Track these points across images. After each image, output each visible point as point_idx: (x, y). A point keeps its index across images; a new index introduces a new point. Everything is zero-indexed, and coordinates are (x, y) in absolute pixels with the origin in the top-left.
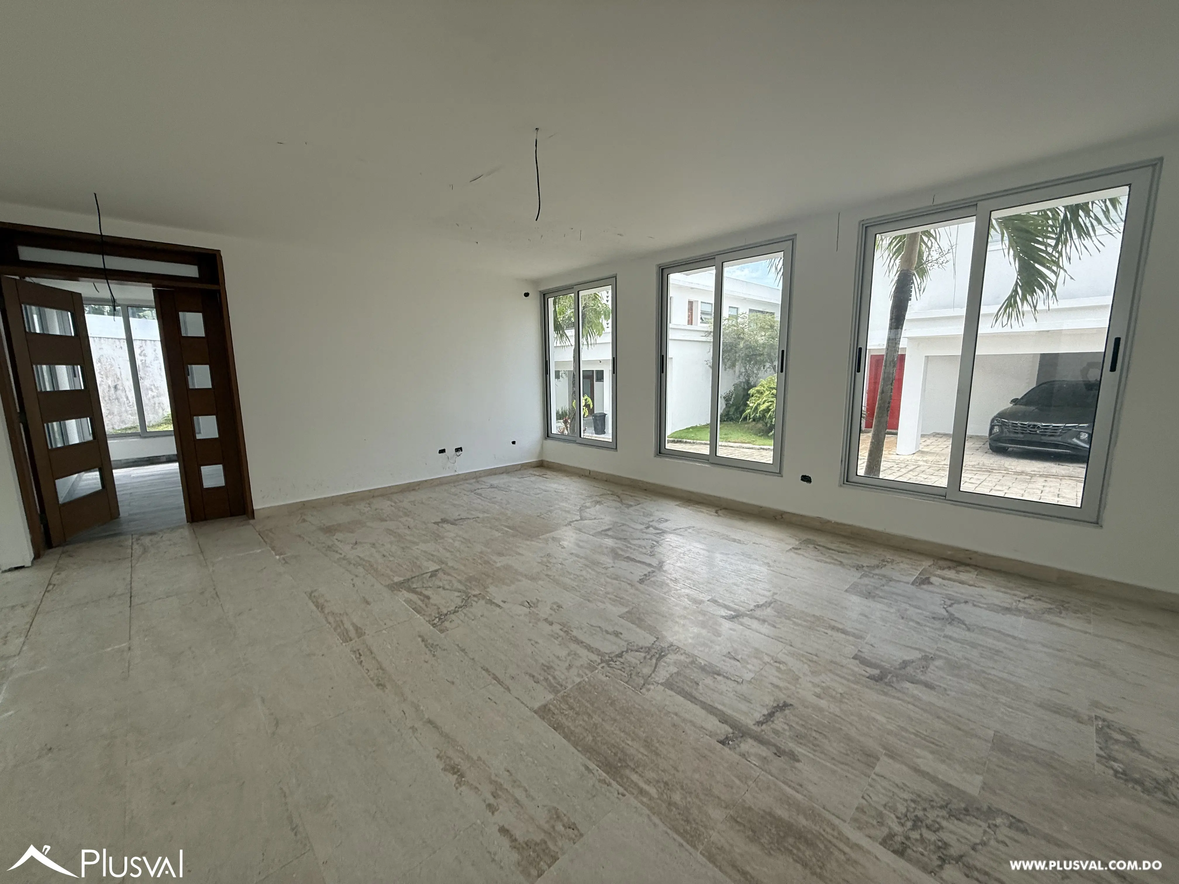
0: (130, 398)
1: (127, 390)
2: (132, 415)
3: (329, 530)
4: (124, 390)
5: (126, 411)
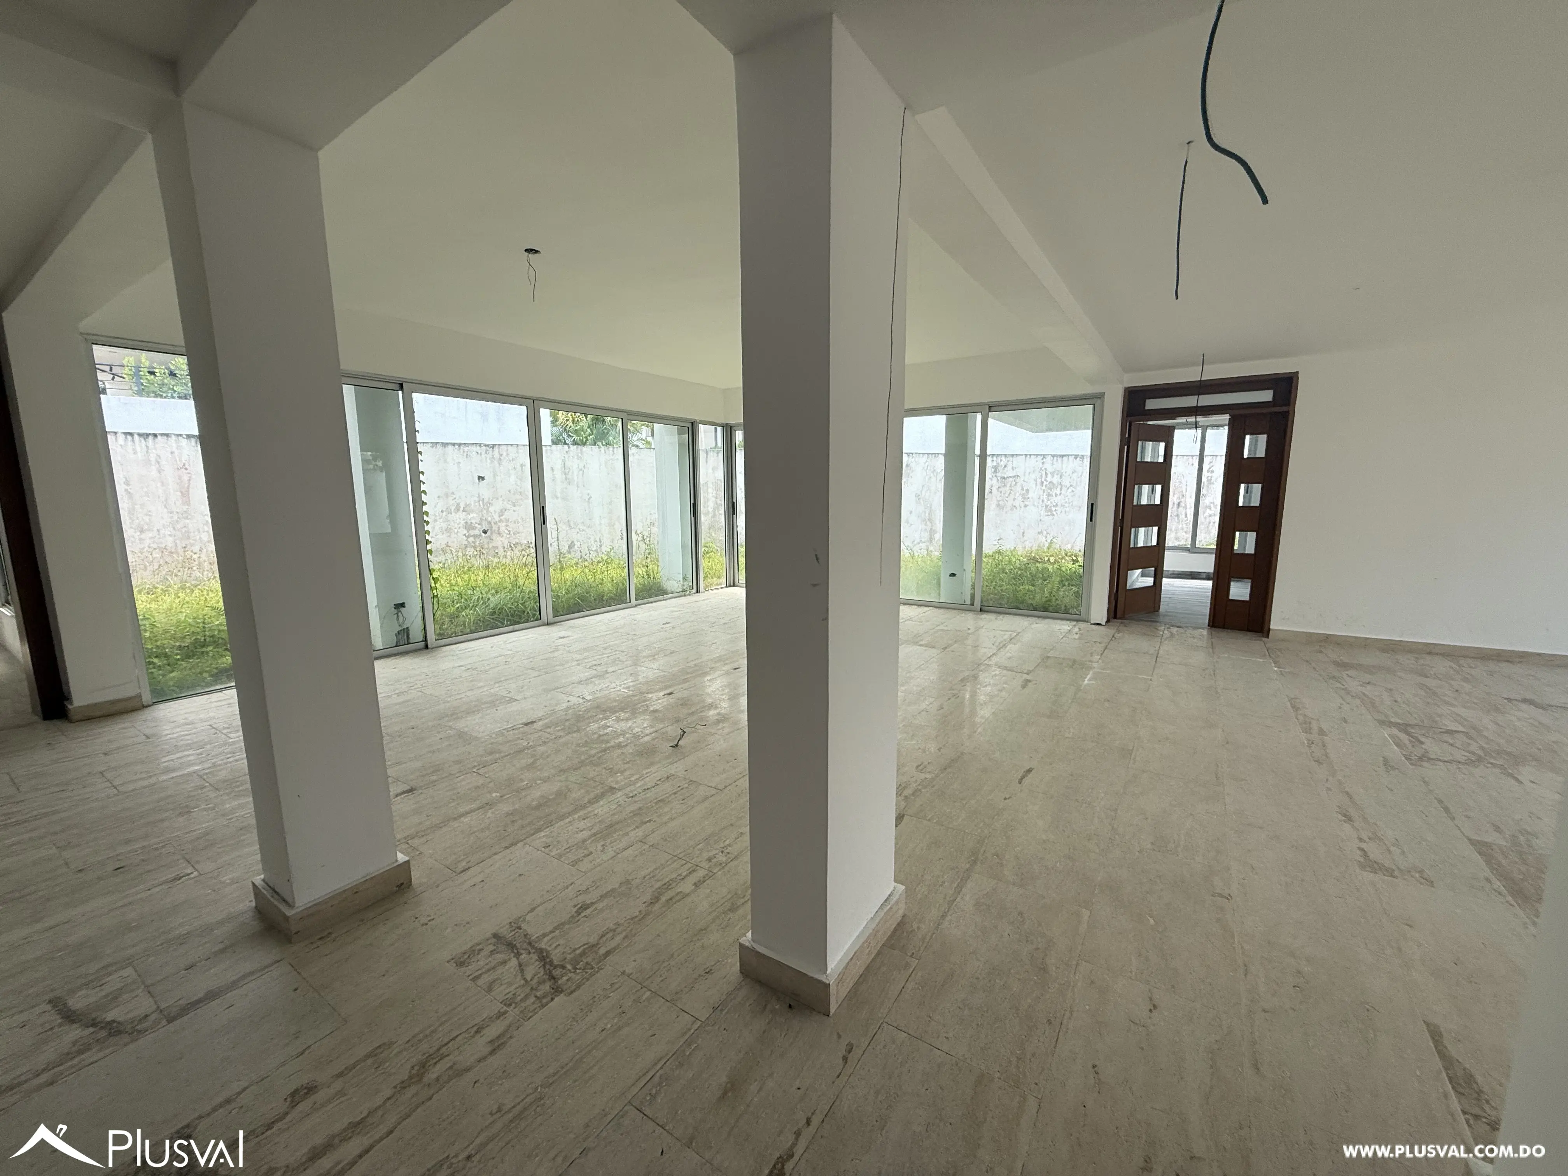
0: (1188, 516)
1: (1188, 506)
2: (1186, 532)
3: (1344, 666)
4: (1186, 507)
5: (1182, 529)
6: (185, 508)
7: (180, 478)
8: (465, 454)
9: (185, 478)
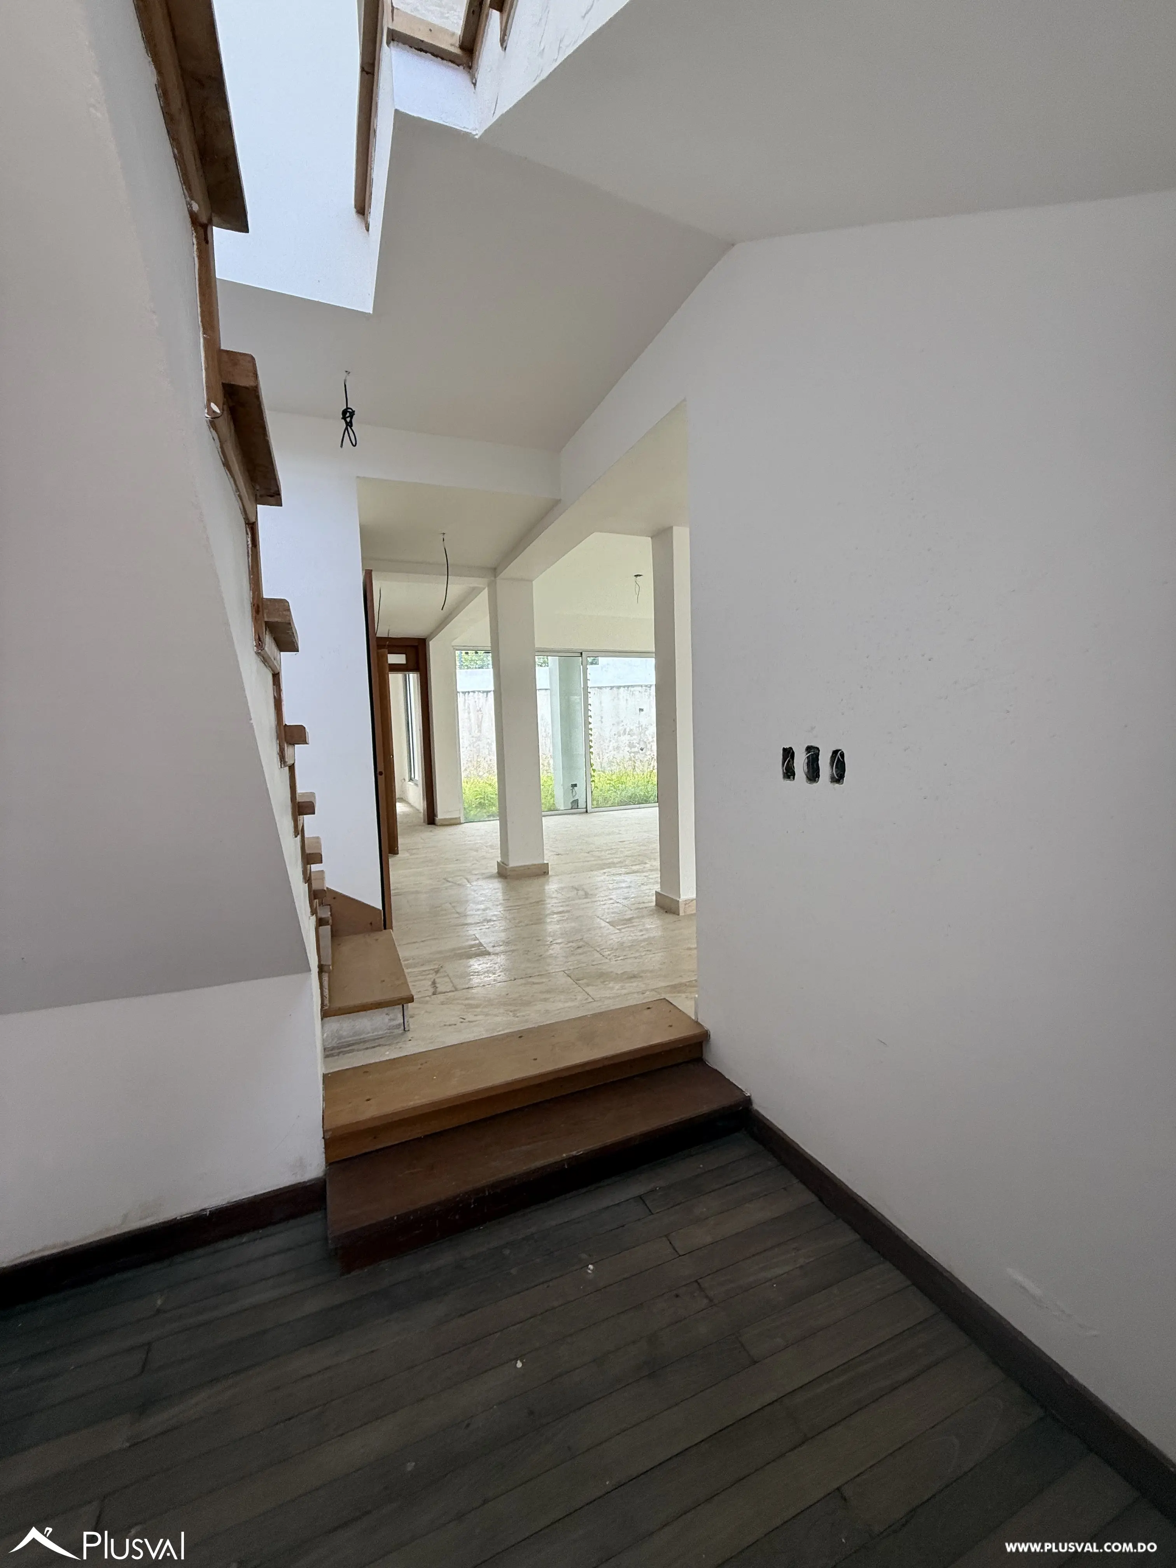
6: (479, 734)
7: (478, 716)
8: (631, 693)
9: (480, 717)
